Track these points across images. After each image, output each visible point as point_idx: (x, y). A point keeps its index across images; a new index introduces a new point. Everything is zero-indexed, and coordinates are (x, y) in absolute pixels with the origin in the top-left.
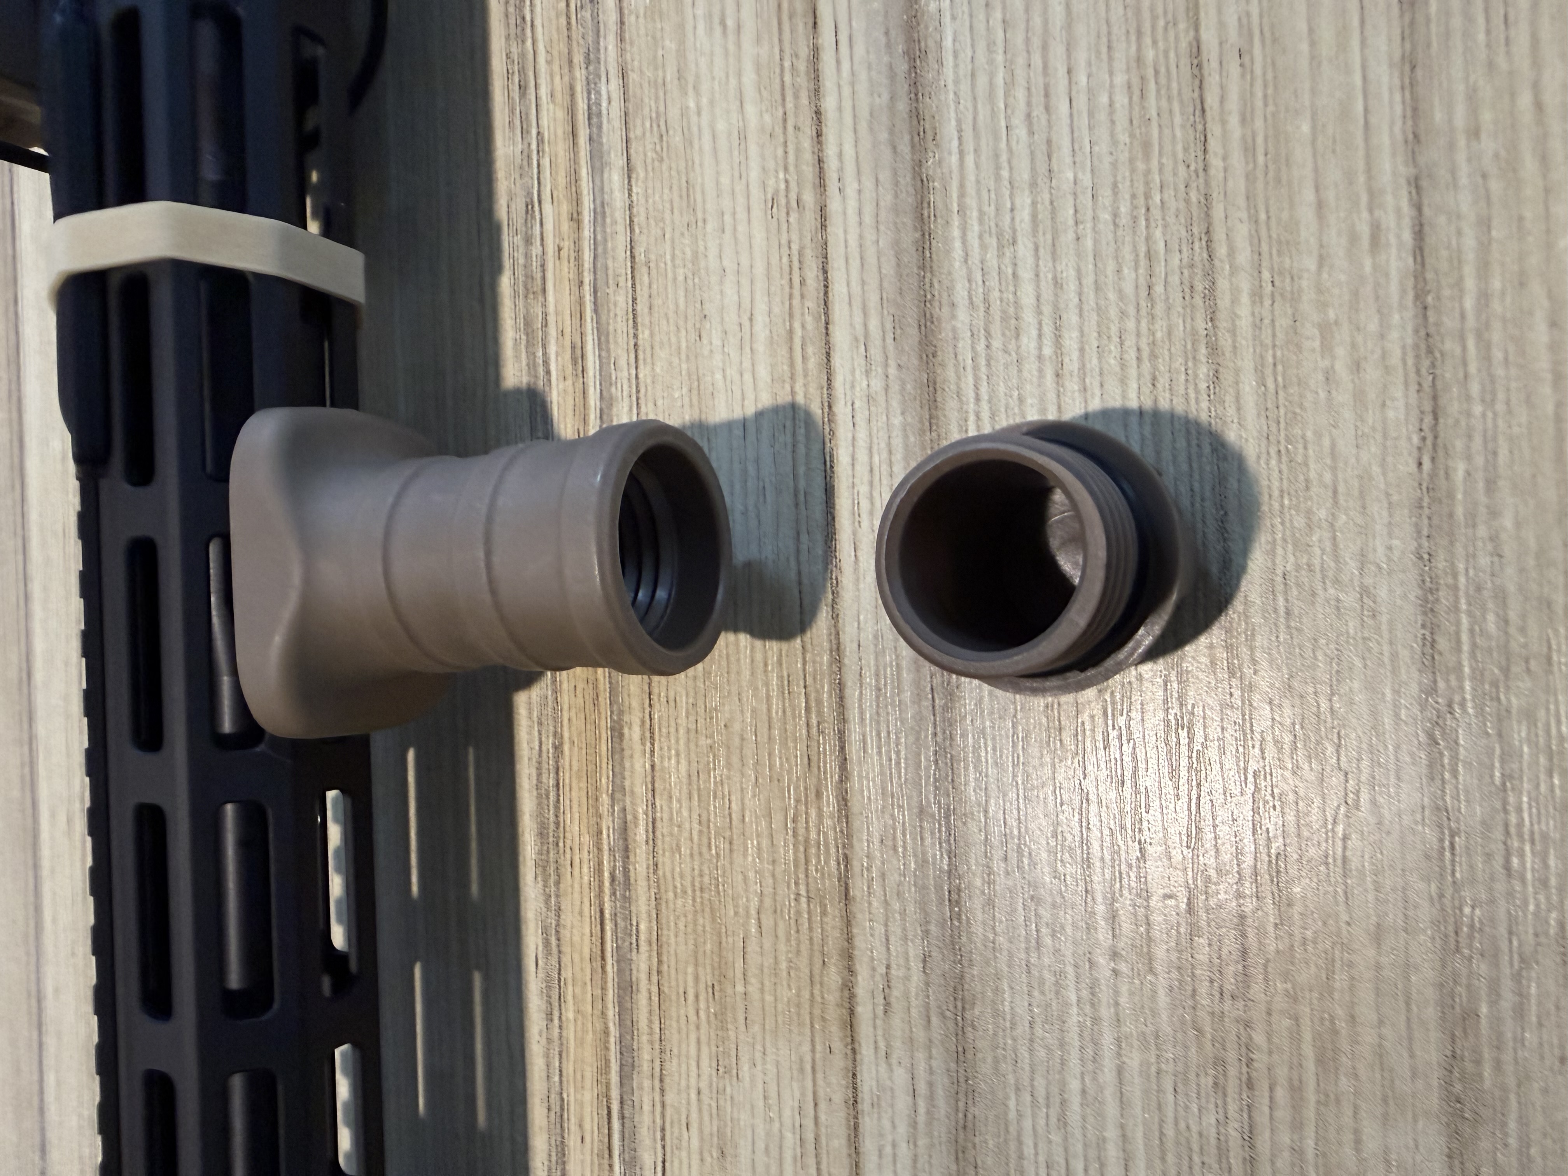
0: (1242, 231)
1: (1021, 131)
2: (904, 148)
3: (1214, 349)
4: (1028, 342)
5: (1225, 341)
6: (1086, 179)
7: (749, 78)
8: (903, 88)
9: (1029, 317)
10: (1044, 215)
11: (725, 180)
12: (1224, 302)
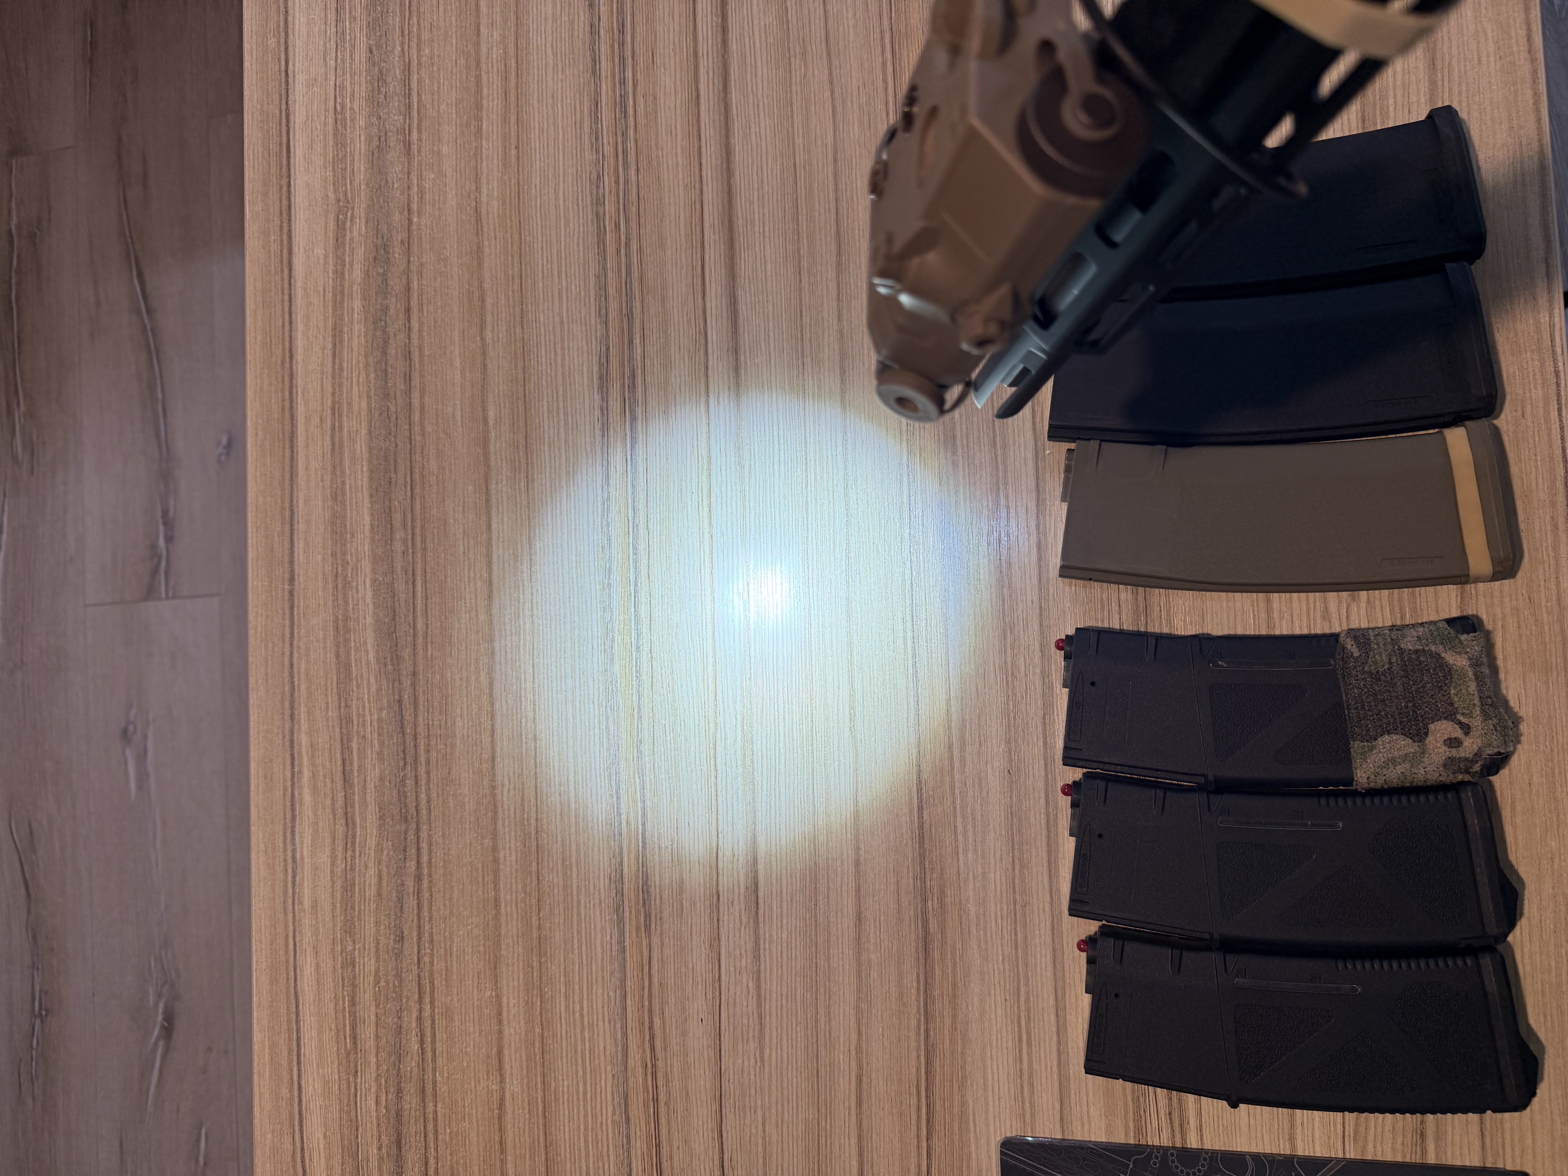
0: (804, 207)
1: (755, 176)
2: (725, 176)
3: (798, 232)
4: (757, 229)
5: (801, 231)
6: (770, 190)
7: (679, 150)
8: (725, 161)
9: (757, 222)
10: (761, 198)
11: (671, 178)
12: (800, 222)
